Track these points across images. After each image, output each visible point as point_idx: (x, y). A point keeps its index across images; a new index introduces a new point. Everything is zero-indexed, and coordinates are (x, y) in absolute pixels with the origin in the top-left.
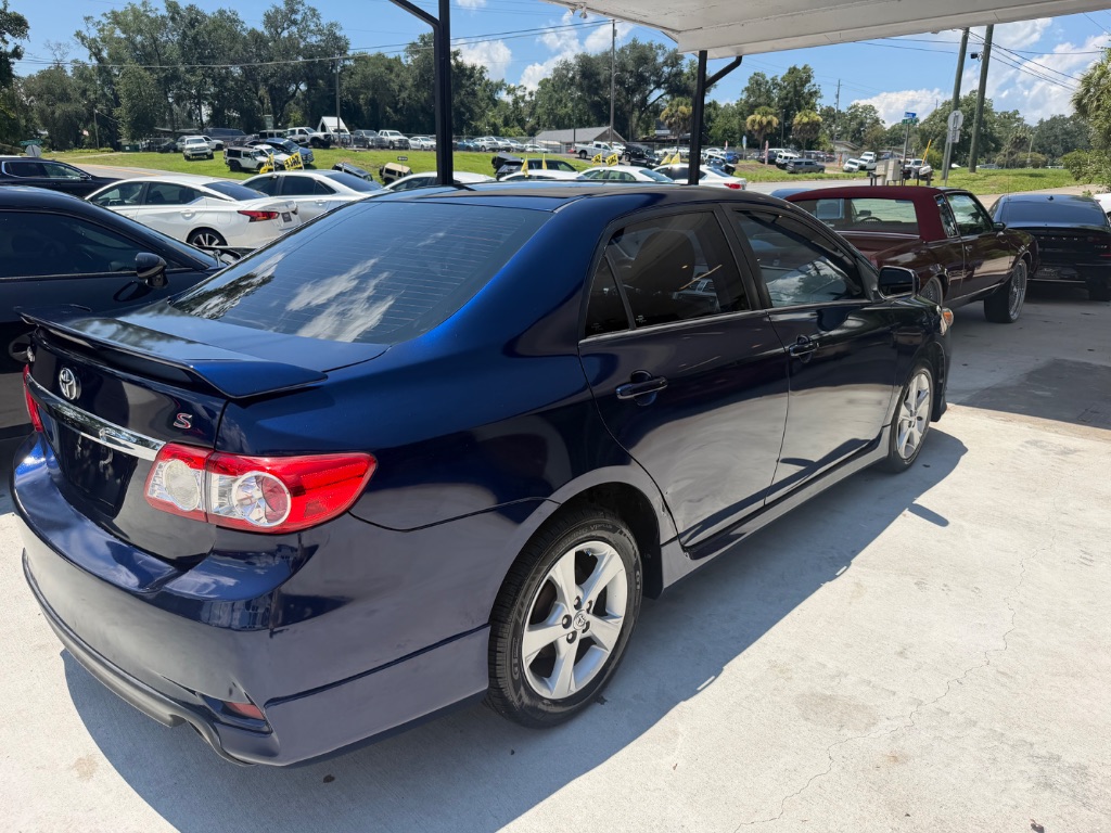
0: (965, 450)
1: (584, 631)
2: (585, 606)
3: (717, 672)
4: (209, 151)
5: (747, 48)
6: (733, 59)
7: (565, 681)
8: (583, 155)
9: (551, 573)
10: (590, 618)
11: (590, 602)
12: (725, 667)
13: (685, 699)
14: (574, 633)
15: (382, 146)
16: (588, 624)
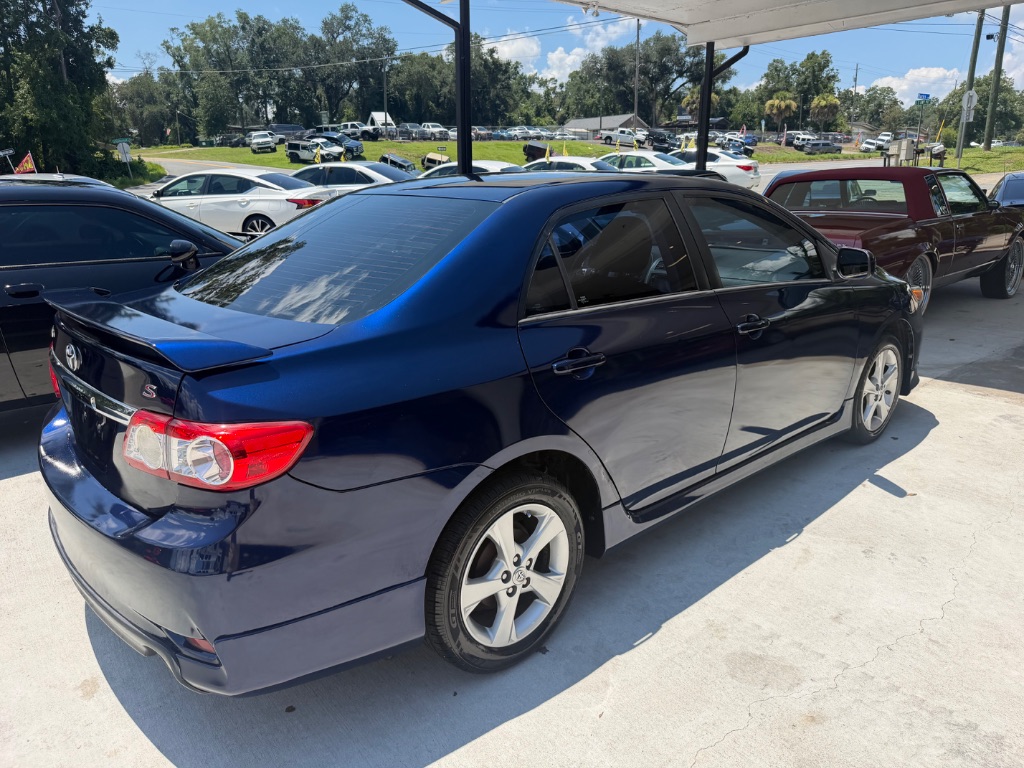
0: (937, 423)
1: (524, 586)
2: (525, 563)
3: (655, 629)
4: (272, 145)
5: (754, 38)
6: (741, 49)
7: (506, 632)
8: (608, 141)
9: (489, 532)
10: (530, 574)
11: (531, 560)
12: (664, 625)
13: (620, 653)
14: (514, 588)
15: (424, 137)
16: (528, 580)
